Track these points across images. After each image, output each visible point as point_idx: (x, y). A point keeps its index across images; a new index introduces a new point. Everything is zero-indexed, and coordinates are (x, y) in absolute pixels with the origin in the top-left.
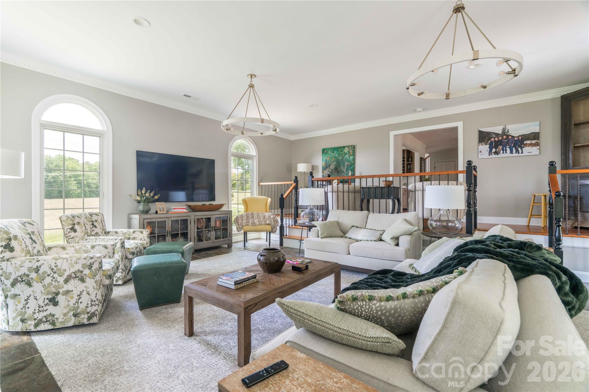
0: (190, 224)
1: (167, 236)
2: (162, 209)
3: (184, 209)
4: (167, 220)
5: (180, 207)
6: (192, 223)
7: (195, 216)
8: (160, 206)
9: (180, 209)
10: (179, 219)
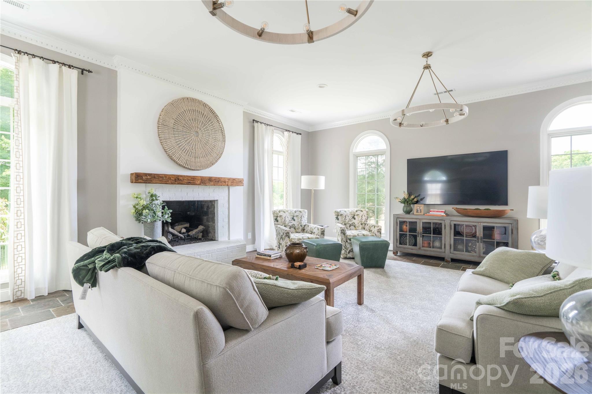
0: (445, 228)
1: (418, 237)
2: (419, 211)
3: (442, 212)
4: (418, 221)
5: (437, 210)
6: (448, 228)
7: (451, 221)
8: (418, 207)
9: (437, 212)
10: (432, 221)
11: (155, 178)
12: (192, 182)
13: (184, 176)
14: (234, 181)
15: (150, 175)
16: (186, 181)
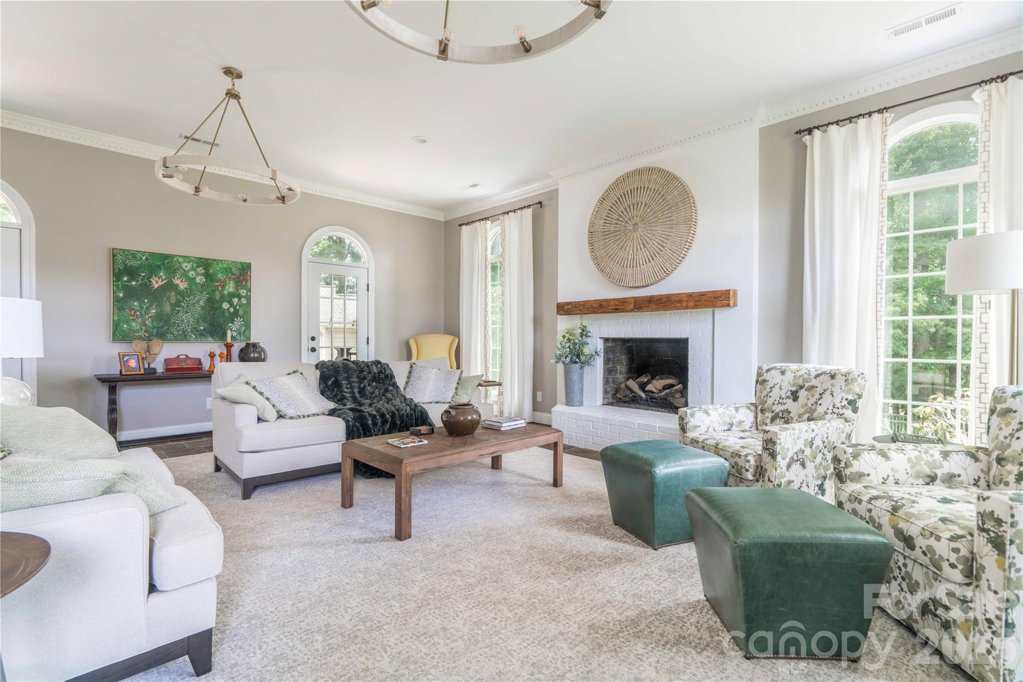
11: (575, 307)
12: (620, 307)
13: (610, 300)
14: (703, 297)
15: (571, 303)
16: (612, 307)
